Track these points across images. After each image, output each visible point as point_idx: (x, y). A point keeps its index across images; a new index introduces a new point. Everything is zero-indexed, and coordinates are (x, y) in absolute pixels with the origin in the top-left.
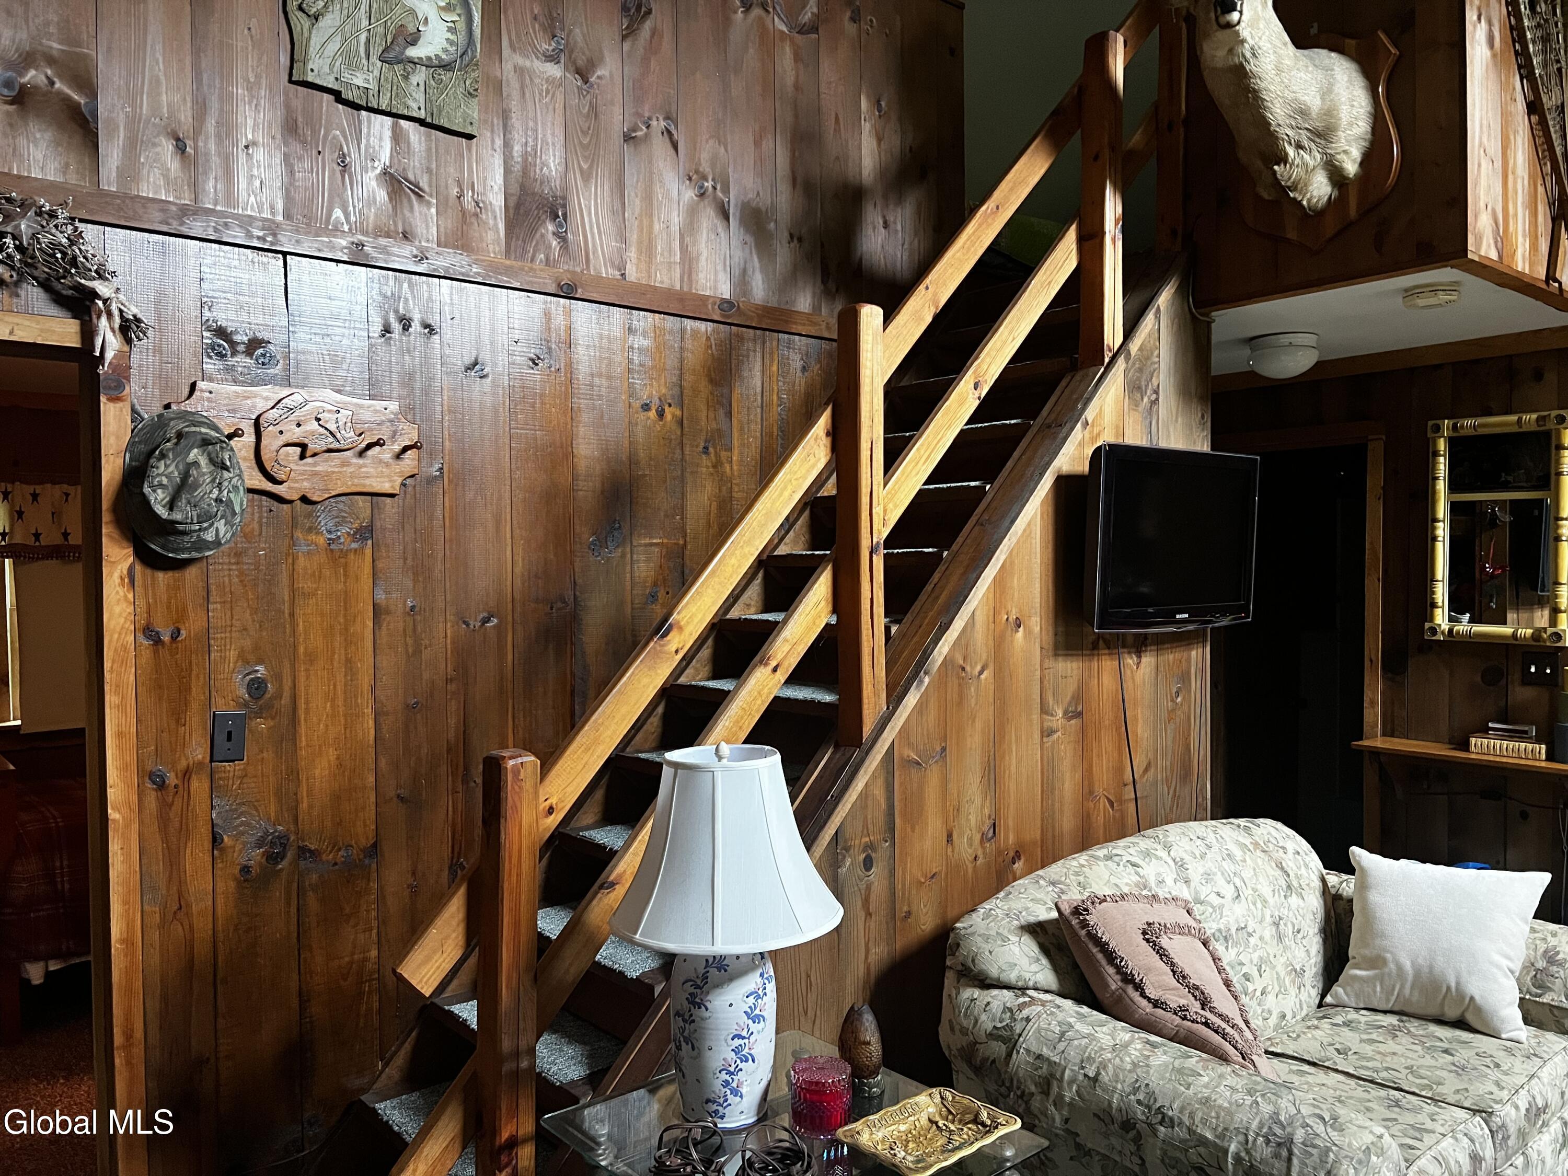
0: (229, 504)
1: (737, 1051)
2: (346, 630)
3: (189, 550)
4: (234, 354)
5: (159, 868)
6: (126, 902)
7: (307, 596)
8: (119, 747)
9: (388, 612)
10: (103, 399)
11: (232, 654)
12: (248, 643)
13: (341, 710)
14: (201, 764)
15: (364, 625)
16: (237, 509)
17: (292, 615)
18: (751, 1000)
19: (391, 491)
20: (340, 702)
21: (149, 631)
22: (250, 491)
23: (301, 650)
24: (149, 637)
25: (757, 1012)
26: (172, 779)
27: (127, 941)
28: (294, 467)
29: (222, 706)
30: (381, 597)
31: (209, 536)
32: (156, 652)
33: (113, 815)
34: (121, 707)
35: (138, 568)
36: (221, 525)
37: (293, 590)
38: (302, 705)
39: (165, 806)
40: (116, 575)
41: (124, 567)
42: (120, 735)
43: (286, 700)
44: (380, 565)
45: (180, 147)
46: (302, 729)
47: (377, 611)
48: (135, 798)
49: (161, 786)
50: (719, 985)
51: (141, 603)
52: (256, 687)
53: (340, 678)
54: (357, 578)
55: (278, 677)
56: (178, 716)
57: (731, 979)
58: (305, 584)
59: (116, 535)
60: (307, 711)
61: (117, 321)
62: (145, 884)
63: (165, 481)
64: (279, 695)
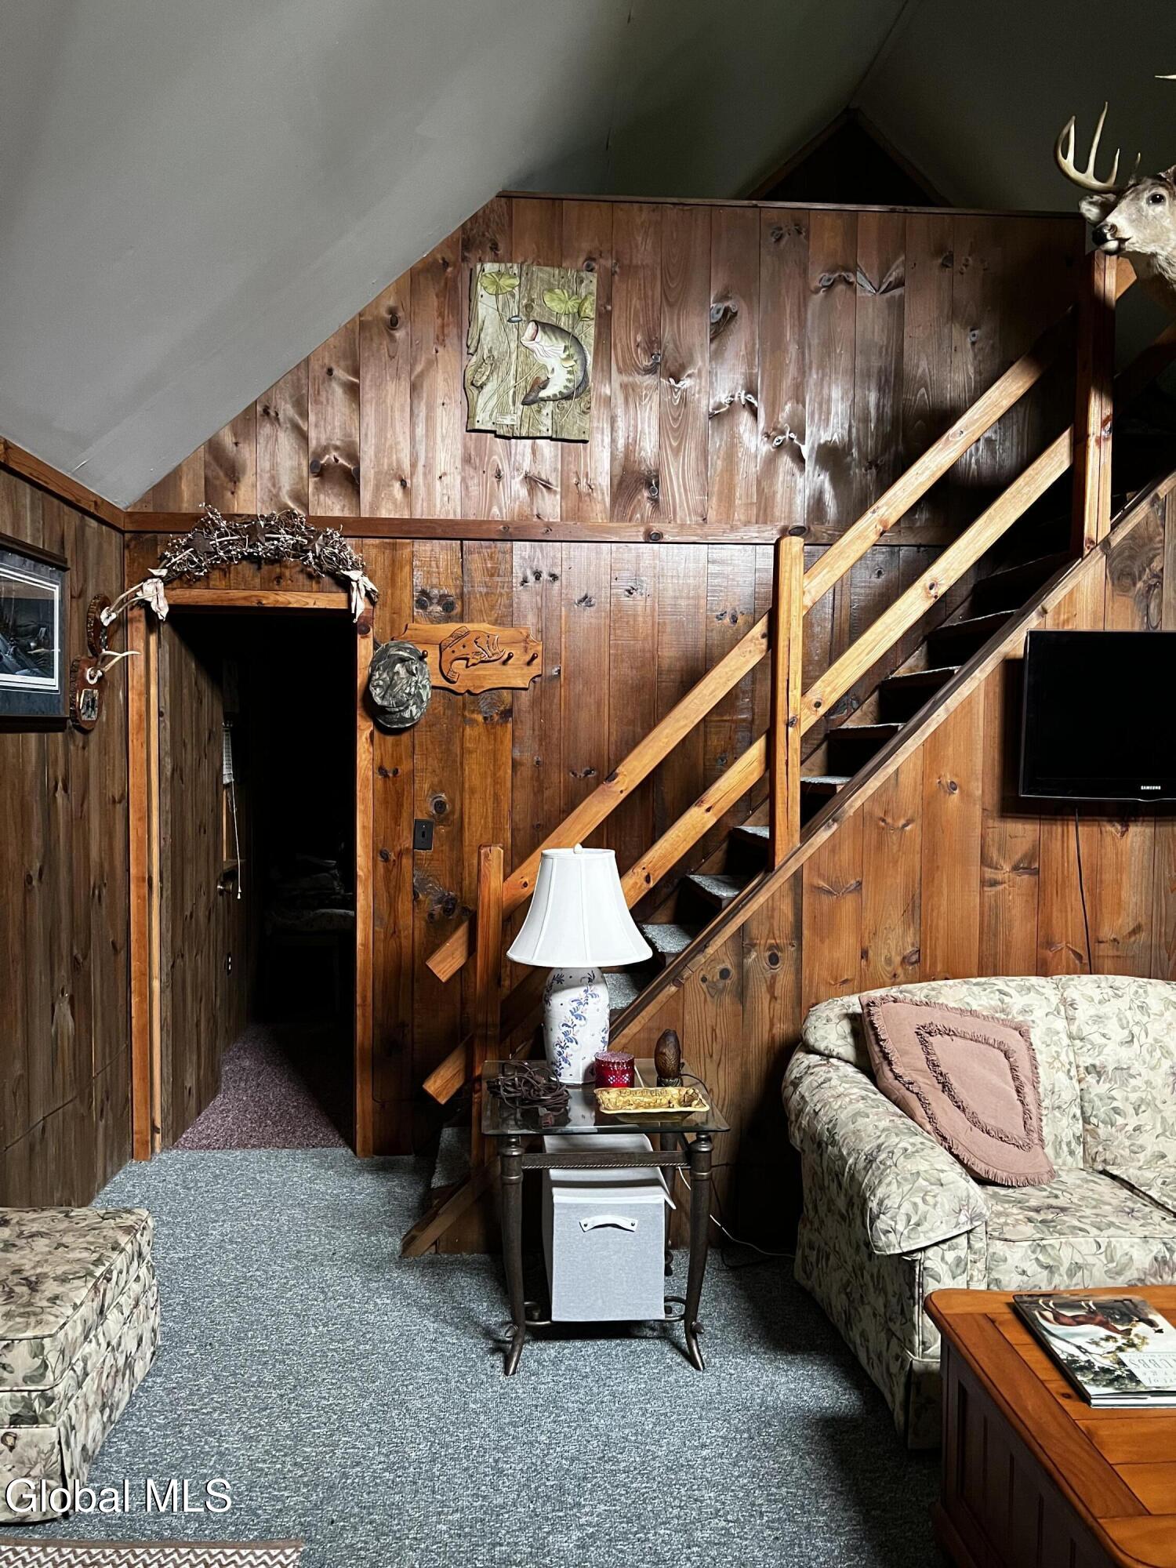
0: (419, 695)
1: (565, 1034)
2: (495, 774)
3: (397, 723)
4: (431, 604)
5: (384, 909)
6: (364, 923)
7: (470, 752)
8: (364, 835)
9: (521, 764)
10: (359, 636)
11: (426, 786)
12: (436, 780)
13: (491, 825)
14: (407, 849)
15: (506, 773)
16: (425, 699)
17: (462, 764)
18: (575, 1004)
19: (522, 686)
20: (490, 820)
21: (382, 770)
22: (433, 687)
23: (467, 786)
24: (381, 774)
25: (579, 1012)
26: (392, 857)
27: (365, 945)
28: (462, 672)
29: (419, 816)
30: (517, 754)
31: (407, 715)
32: (385, 782)
33: (360, 872)
34: (365, 812)
35: (376, 733)
36: (414, 709)
37: (462, 748)
38: (466, 820)
39: (388, 871)
40: (364, 739)
41: (367, 733)
42: (364, 827)
43: (457, 815)
44: (517, 734)
45: (403, 483)
46: (467, 834)
47: (515, 765)
48: (371, 864)
49: (386, 859)
50: (556, 991)
51: (378, 753)
52: (440, 806)
53: (490, 803)
54: (502, 742)
55: (452, 801)
56: (397, 819)
57: (563, 989)
58: (468, 745)
59: (364, 714)
60: (469, 823)
61: (363, 593)
62: (376, 916)
63: (381, 683)
64: (452, 812)
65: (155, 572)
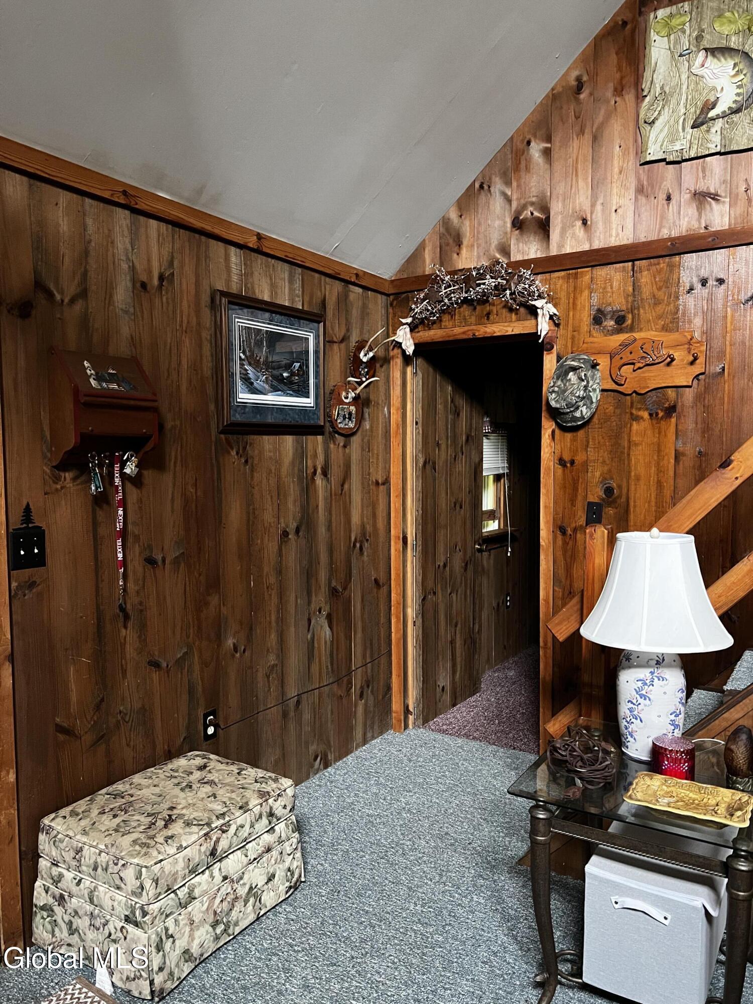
0: (590, 398)
1: (631, 710)
2: (658, 464)
3: (571, 422)
4: (606, 319)
5: (562, 572)
6: (546, 583)
7: (636, 445)
8: (546, 513)
9: (683, 454)
10: (545, 353)
11: (598, 474)
12: (606, 468)
13: (654, 509)
14: (581, 526)
15: (669, 462)
16: (594, 400)
17: (629, 455)
19: (685, 384)
20: (653, 504)
21: (562, 462)
22: (603, 390)
23: (633, 474)
24: (560, 464)
25: (644, 692)
26: (569, 532)
27: (547, 601)
28: (628, 376)
29: (592, 498)
30: (680, 444)
31: (578, 414)
32: (564, 471)
33: (542, 542)
34: (547, 495)
35: (557, 431)
36: (584, 409)
37: (629, 441)
38: (632, 504)
39: (565, 543)
40: (547, 436)
41: (549, 431)
42: (546, 507)
43: (623, 499)
44: (680, 427)
45: (584, 222)
46: (632, 516)
47: (678, 456)
48: (551, 537)
49: (564, 533)
51: (558, 447)
52: (609, 491)
53: (653, 489)
54: (666, 435)
55: (620, 487)
56: (573, 501)
58: (634, 438)
59: (547, 416)
60: (635, 506)
61: (548, 317)
62: (556, 579)
63: (556, 389)
64: (620, 496)
65: (404, 321)
